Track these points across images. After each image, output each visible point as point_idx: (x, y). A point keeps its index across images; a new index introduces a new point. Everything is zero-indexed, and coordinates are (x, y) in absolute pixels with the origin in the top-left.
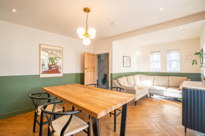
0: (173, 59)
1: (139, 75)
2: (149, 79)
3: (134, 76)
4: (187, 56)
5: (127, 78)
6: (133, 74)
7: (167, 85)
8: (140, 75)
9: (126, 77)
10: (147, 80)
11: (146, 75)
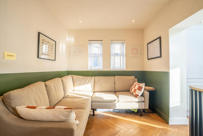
0: (116, 52)
1: (70, 76)
2: (88, 83)
3: (62, 78)
4: (132, 50)
5: (46, 85)
6: (60, 75)
7: (113, 89)
8: (73, 76)
9: (43, 83)
10: (85, 84)
11: (83, 76)
